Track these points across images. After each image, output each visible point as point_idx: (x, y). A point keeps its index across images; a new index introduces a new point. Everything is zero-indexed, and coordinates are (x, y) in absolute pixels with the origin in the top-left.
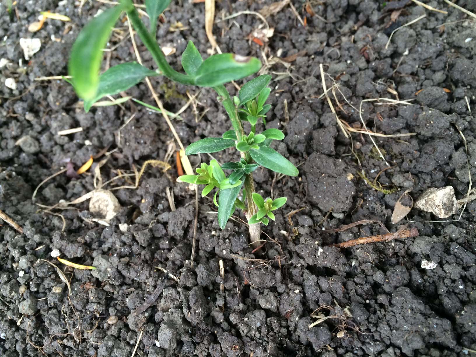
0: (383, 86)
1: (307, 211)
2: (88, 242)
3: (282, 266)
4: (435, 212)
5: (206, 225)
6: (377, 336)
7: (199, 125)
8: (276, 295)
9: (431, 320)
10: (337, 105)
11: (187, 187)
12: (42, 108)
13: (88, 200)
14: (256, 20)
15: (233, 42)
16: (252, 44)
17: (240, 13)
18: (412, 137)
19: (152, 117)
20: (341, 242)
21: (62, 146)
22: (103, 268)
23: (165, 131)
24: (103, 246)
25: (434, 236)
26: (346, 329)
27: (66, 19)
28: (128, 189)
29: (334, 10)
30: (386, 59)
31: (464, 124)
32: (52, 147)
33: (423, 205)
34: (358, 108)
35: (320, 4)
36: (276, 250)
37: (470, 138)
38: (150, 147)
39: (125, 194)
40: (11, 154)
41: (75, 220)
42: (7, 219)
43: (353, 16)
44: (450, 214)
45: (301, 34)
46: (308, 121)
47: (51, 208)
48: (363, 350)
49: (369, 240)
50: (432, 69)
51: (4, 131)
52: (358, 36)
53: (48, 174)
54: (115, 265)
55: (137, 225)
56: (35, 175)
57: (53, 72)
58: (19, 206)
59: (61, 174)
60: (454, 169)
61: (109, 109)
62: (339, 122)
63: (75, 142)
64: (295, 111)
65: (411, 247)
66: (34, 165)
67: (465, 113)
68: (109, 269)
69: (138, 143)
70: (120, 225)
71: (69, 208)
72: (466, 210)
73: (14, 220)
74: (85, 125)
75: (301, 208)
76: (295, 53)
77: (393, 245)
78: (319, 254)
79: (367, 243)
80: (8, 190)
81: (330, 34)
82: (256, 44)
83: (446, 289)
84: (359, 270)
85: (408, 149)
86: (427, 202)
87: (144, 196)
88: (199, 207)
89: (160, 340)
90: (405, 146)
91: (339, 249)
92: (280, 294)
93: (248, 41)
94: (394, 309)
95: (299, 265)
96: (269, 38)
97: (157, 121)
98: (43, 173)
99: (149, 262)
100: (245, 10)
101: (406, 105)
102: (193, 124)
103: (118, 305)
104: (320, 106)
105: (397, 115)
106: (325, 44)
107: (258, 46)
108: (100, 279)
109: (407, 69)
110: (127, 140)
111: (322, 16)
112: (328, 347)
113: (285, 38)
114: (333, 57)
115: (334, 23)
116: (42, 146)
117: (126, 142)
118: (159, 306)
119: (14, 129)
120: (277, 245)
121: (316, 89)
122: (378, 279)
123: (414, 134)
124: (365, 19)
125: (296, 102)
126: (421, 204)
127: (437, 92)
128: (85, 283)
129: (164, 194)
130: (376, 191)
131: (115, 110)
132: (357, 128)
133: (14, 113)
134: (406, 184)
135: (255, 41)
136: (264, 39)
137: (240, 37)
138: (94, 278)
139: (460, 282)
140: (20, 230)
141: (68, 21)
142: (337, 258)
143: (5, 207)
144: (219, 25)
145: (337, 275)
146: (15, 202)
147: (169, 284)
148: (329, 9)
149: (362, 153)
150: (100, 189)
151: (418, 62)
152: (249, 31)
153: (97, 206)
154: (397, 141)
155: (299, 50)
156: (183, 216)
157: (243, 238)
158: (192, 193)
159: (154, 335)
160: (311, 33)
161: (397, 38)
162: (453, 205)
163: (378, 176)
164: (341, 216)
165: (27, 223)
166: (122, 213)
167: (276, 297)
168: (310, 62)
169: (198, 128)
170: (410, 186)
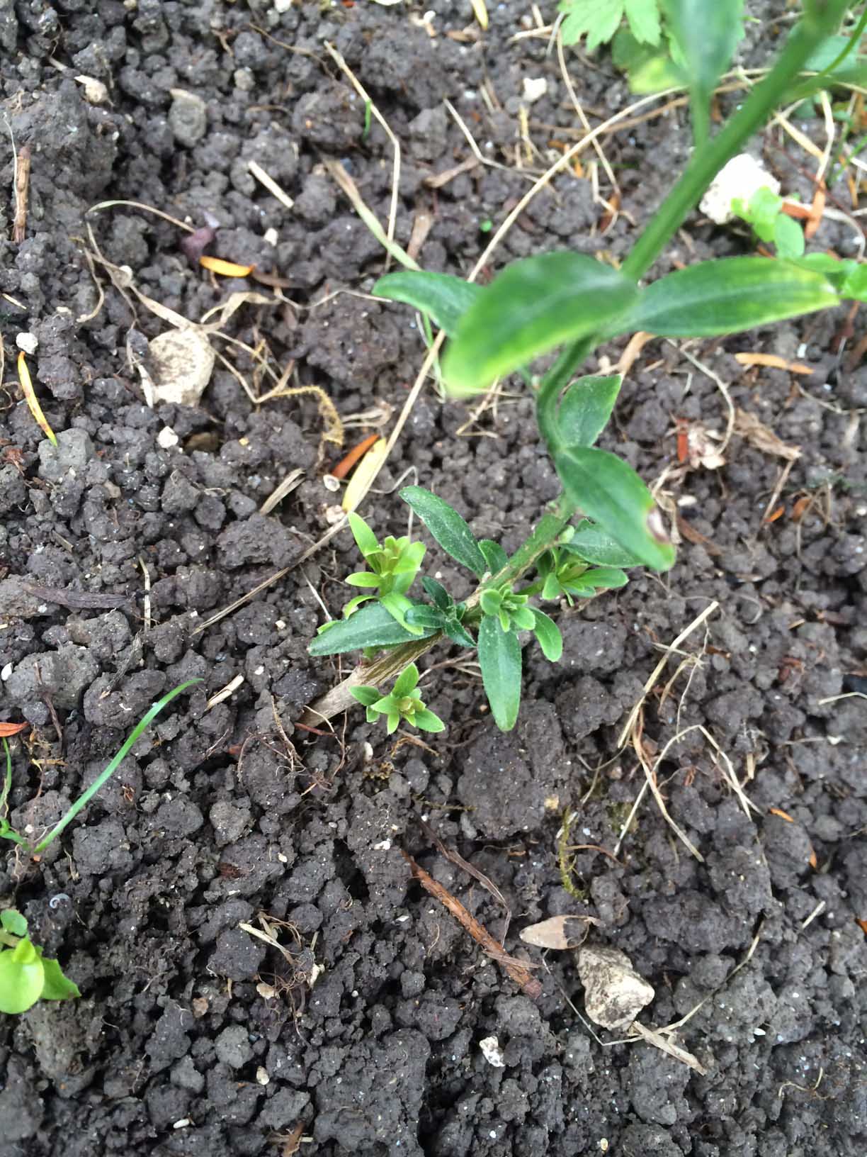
0: (749, 745)
1: (436, 763)
2: (93, 392)
3: (309, 795)
4: (590, 996)
5: (283, 596)
6: (310, 1057)
7: (453, 440)
8: (252, 824)
9: (404, 1130)
10: (663, 686)
11: (325, 505)
12: (276, 93)
13: (167, 326)
14: (719, 415)
15: (650, 398)
16: (669, 438)
17: (713, 375)
18: (693, 858)
19: (409, 335)
20: (424, 868)
21: (230, 187)
22: (66, 458)
23: (397, 380)
24: (107, 426)
25: (548, 1024)
26: (283, 994)
27: (482, 17)
28: (243, 389)
29: (828, 552)
30: (800, 713)
31: (775, 934)
32: (214, 167)
33: (587, 963)
34: (683, 727)
35: (822, 520)
36: (330, 762)
37: (759, 964)
38: (350, 373)
39: (230, 390)
40: (147, 95)
41: (112, 329)
42: (21, 190)
43: (840, 596)
44: (604, 1024)
45: (747, 520)
46: (600, 652)
47: (100, 259)
48: (267, 1050)
49: (465, 919)
50: (835, 806)
51: (179, 45)
52: (808, 630)
53: (157, 199)
54: (89, 480)
55: (192, 463)
56: (138, 176)
57: (364, 70)
58: (60, 193)
59: (177, 226)
60: (686, 974)
61: (367, 239)
62: (636, 711)
63: (256, 207)
64: (601, 613)
65: (501, 998)
66: (156, 156)
67: (795, 922)
68: (72, 472)
69: (343, 345)
70: (167, 429)
71: (125, 296)
72: (629, 1046)
73: (28, 206)
74: (303, 207)
75: (434, 748)
76: (705, 532)
77: (484, 963)
78: (377, 847)
79: (456, 918)
80: (78, 149)
81: (781, 575)
82: (676, 446)
83: (473, 1111)
84: (400, 938)
85: (667, 868)
86: (598, 968)
87: (251, 435)
88: (307, 560)
89: (18, 673)
90: (670, 858)
91: (411, 877)
92: (257, 829)
93: (672, 425)
94: (378, 1051)
95: (333, 825)
96: (701, 466)
97: (406, 351)
98: (154, 187)
99: (141, 540)
100: (724, 381)
101: (741, 808)
102: (448, 427)
103: (16, 538)
104: (641, 655)
105: (715, 804)
106: (756, 579)
107: (673, 452)
108: (42, 469)
109: (808, 762)
110: (333, 319)
111: (804, 538)
112: (229, 985)
113: (721, 493)
114: (742, 613)
115: (804, 569)
116: (203, 145)
117: (327, 318)
118: (73, 619)
119: (198, 62)
120: (340, 757)
121: (666, 625)
122: (409, 984)
123: (700, 858)
124: (846, 622)
125: (619, 602)
126: (587, 958)
127: (800, 848)
128: (13, 443)
129: (282, 471)
130: (558, 865)
131: (374, 253)
132: (646, 751)
133: (230, 41)
134: (604, 908)
135: (680, 439)
136: (695, 456)
137: (668, 405)
138: (35, 455)
139: (502, 1128)
140: (18, 234)
141: (480, 25)
142: (393, 886)
143: (40, 167)
144: (665, 348)
145: (364, 905)
146: (63, 180)
147: (130, 611)
148: (825, 542)
149: (606, 791)
150: (204, 334)
151: (831, 772)
152: (691, 414)
153: (168, 353)
154: (671, 836)
155: (714, 536)
156: (271, 544)
157: (310, 690)
158: (322, 523)
159: (17, 653)
160: (760, 537)
161: (848, 706)
162: (622, 1016)
163: (585, 846)
164: (470, 833)
165: (42, 237)
166: (193, 416)
167: (246, 827)
168: (708, 576)
169: (447, 441)
170: (605, 919)
